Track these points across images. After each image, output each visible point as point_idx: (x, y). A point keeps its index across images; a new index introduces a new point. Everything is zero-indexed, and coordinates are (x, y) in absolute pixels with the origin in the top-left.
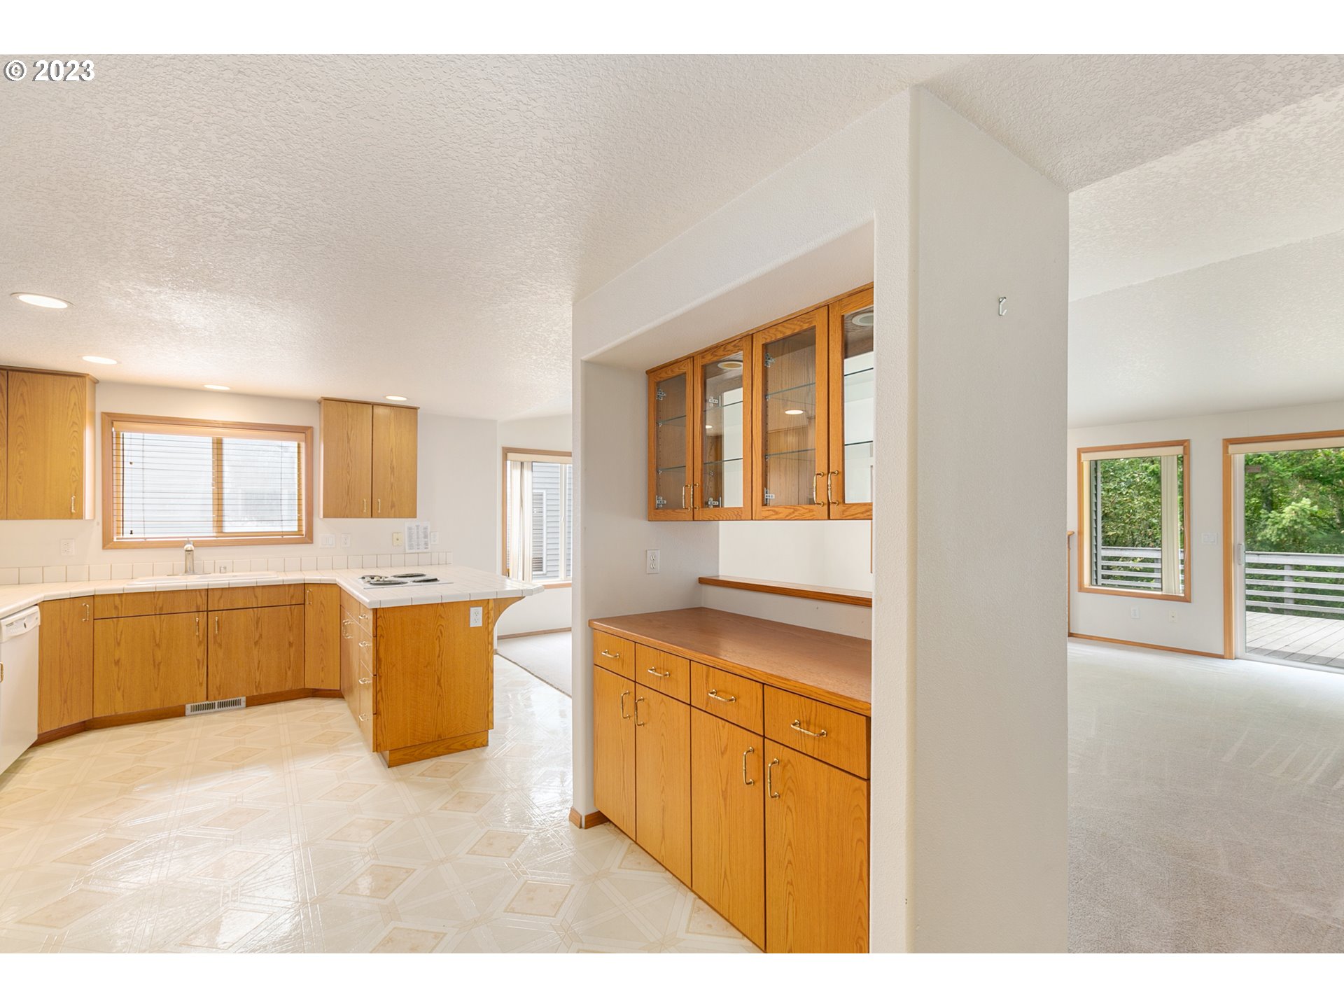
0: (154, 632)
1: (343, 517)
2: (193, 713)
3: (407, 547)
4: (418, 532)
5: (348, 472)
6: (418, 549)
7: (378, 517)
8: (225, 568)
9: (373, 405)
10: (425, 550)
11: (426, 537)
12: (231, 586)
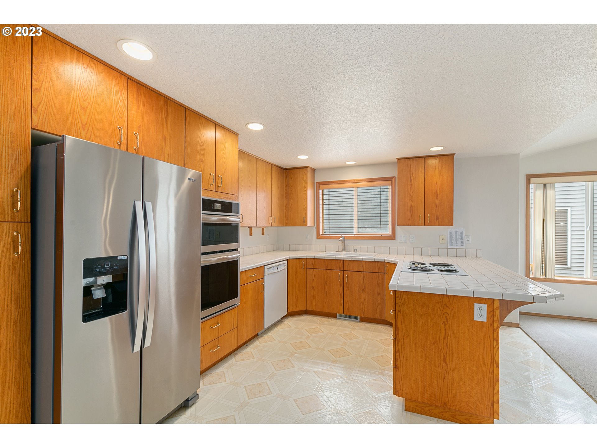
0: (325, 277)
1: (408, 225)
2: (339, 318)
3: (449, 245)
4: (456, 235)
5: (411, 199)
6: (456, 246)
7: (428, 225)
8: (356, 250)
9: (425, 158)
10: (462, 247)
11: (462, 238)
12: (352, 260)
